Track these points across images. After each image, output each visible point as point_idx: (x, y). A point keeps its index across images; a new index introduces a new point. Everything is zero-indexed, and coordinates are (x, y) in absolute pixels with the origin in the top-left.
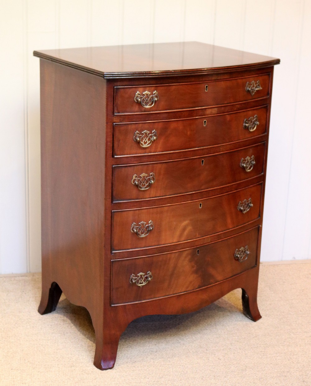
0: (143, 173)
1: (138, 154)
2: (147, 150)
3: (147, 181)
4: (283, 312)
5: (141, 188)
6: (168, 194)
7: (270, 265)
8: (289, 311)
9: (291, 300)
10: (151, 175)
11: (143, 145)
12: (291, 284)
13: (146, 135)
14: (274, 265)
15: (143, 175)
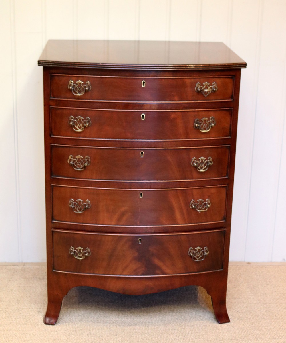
0: (78, 155)
1: (73, 137)
2: (82, 135)
3: (82, 162)
4: (257, 316)
5: (77, 168)
6: (104, 179)
7: (258, 266)
8: (264, 315)
9: (270, 303)
10: (86, 158)
11: (77, 129)
12: (273, 287)
13: (80, 121)
14: (263, 266)
15: (78, 157)
